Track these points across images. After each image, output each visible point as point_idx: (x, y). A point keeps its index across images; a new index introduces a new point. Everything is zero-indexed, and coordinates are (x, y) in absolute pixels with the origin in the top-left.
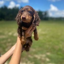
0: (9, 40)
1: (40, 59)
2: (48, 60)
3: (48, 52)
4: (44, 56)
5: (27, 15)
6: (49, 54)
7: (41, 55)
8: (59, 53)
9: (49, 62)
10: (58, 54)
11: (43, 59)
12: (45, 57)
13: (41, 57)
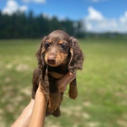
0: (8, 80)
1: (72, 116)
2: (86, 116)
3: (85, 100)
4: (78, 108)
5: (57, 52)
6: (87, 104)
7: (72, 108)
8: (108, 101)
9: (89, 120)
10: (105, 105)
11: (77, 114)
12: (81, 112)
13: (74, 111)
